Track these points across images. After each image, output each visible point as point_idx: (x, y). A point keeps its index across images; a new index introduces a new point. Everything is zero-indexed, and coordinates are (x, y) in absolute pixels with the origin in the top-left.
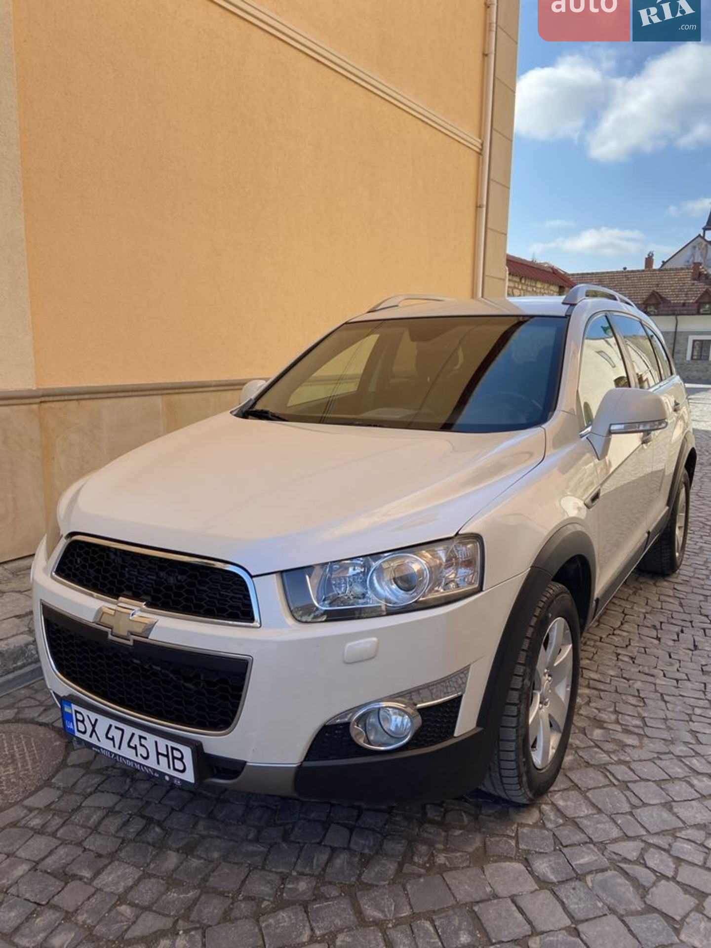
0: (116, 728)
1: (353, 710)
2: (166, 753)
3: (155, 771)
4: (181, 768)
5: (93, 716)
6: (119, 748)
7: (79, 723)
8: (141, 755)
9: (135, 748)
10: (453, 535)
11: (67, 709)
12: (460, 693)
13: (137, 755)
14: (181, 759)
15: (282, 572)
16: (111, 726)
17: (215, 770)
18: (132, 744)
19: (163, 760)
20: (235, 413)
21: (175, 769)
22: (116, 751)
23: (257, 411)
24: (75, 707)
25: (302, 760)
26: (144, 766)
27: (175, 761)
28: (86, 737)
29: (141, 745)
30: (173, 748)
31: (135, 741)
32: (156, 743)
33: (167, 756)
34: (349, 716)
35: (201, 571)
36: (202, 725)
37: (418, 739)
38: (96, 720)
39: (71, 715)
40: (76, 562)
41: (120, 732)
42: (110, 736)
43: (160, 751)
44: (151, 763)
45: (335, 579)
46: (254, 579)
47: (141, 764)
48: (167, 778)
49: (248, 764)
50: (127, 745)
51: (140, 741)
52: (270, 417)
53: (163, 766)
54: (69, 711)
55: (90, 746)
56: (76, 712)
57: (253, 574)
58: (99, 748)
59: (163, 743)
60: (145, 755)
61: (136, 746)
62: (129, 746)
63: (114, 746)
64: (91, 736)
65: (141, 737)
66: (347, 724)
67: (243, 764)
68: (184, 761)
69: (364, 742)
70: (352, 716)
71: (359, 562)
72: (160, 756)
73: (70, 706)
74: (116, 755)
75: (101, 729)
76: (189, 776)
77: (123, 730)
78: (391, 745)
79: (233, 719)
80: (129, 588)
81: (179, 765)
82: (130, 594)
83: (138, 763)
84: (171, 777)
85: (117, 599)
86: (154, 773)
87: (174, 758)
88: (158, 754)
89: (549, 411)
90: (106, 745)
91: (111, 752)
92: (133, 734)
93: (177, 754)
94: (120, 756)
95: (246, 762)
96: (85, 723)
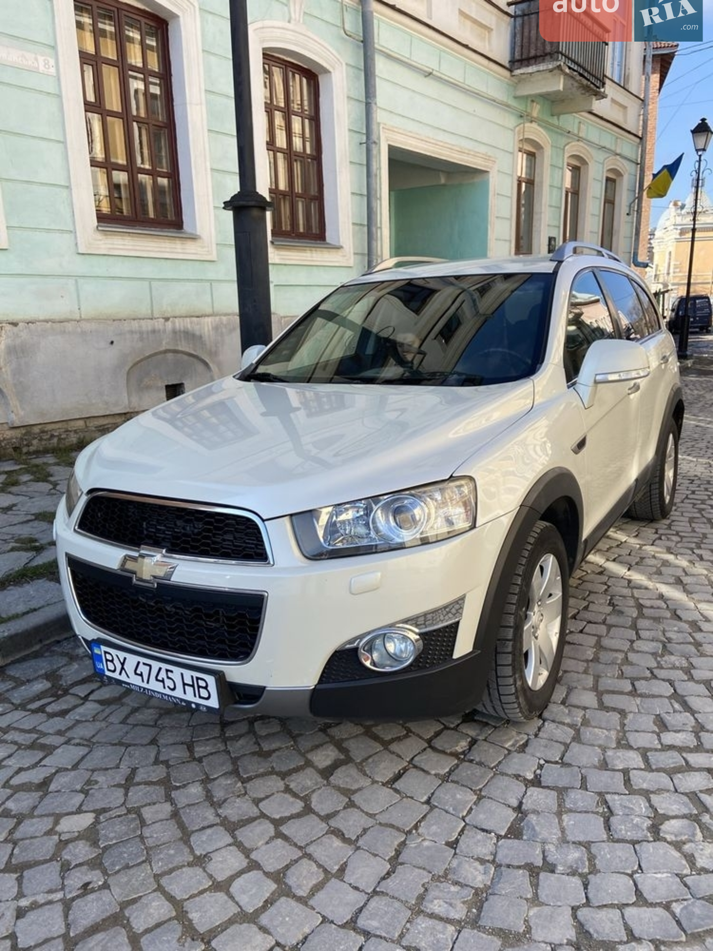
0: (144, 664)
1: (361, 637)
2: (191, 683)
3: (182, 700)
4: (206, 695)
5: (122, 655)
6: (148, 682)
7: (108, 663)
8: (168, 687)
9: (163, 681)
10: (447, 477)
11: (96, 651)
12: (457, 620)
13: (164, 688)
14: (206, 688)
15: (291, 515)
16: (139, 663)
17: (237, 697)
18: (160, 678)
19: (189, 690)
20: (237, 377)
21: (200, 697)
22: (145, 685)
23: (259, 374)
24: (103, 648)
25: (317, 682)
26: (171, 696)
27: (201, 689)
28: (116, 675)
29: (168, 678)
30: (198, 678)
31: (163, 675)
32: (182, 674)
33: (193, 686)
34: (357, 642)
35: (216, 517)
36: (223, 656)
37: (420, 661)
38: (125, 659)
39: (101, 656)
40: (97, 516)
41: (148, 668)
42: (138, 672)
43: (186, 682)
44: (178, 693)
45: (340, 522)
46: (266, 522)
47: (168, 696)
48: (193, 706)
49: (267, 689)
50: (154, 679)
51: (167, 674)
52: (272, 379)
53: (189, 696)
54: (99, 652)
55: (119, 682)
56: (106, 653)
57: (264, 518)
58: (128, 684)
59: (188, 674)
60: (172, 687)
61: (163, 679)
62: (157, 680)
63: (143, 681)
64: (120, 674)
65: (167, 671)
66: (356, 650)
67: (262, 689)
68: (209, 688)
69: (371, 664)
70: (360, 642)
71: (362, 505)
72: (186, 687)
73: (100, 648)
74: (144, 689)
75: (130, 666)
76: (214, 703)
77: (150, 666)
78: (395, 667)
79: (252, 650)
80: (149, 537)
81: (204, 693)
82: (151, 542)
83: (165, 695)
84: (197, 705)
85: (139, 547)
86: (181, 702)
87: (199, 687)
88: (184, 684)
89: (538, 363)
90: (135, 680)
91: (140, 687)
92: (160, 669)
93: (202, 683)
94: (148, 690)
95: (265, 687)
96: (115, 662)
